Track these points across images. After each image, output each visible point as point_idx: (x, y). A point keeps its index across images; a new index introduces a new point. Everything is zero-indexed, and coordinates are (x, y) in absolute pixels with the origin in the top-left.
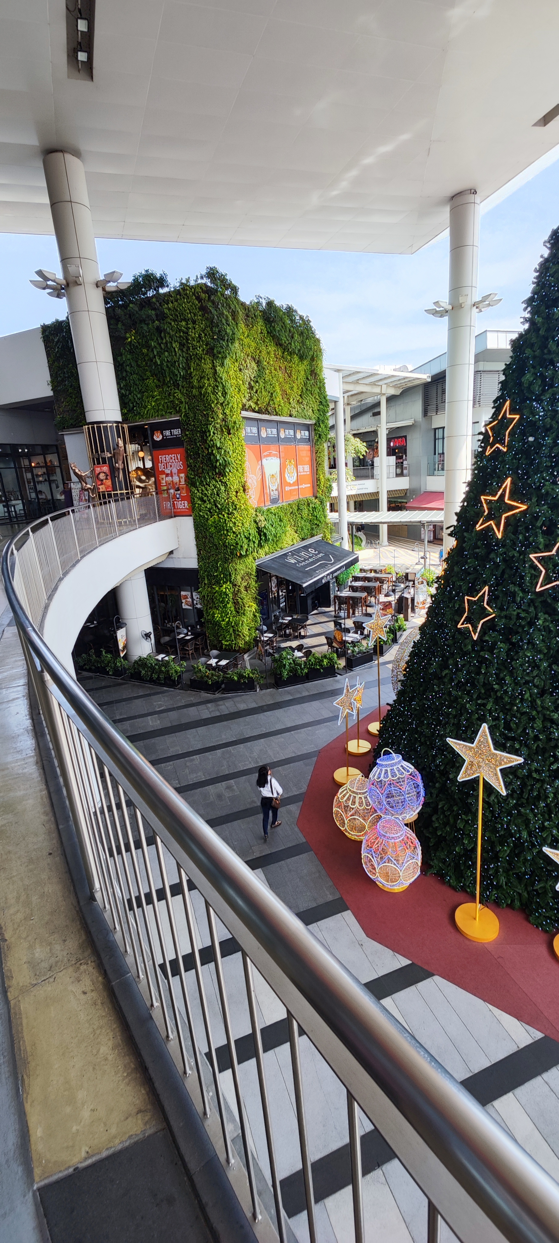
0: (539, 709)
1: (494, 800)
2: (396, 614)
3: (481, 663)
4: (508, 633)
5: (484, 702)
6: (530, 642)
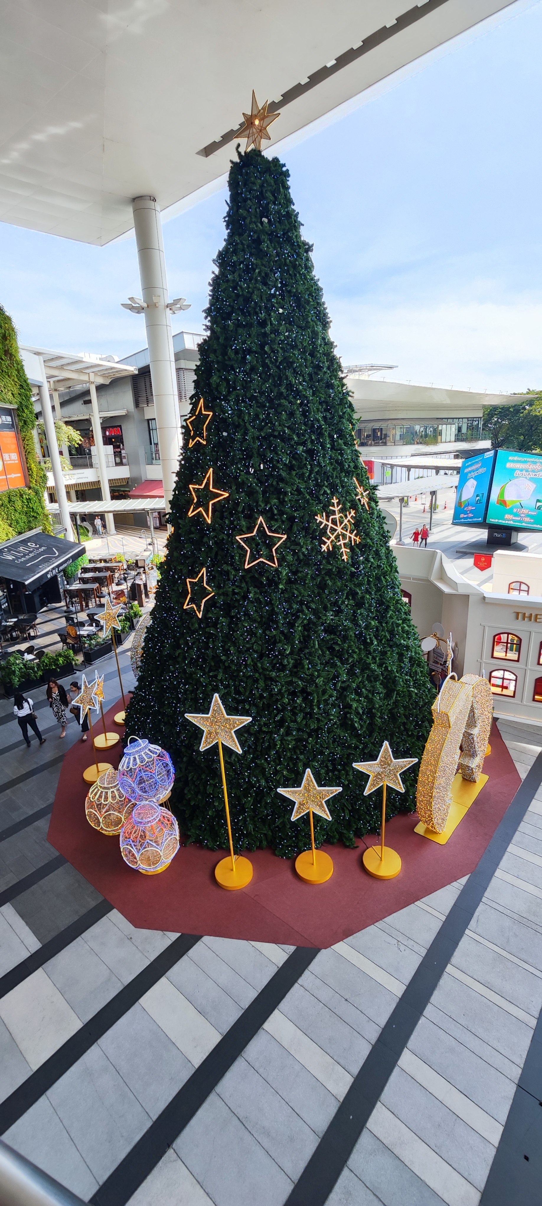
0: (261, 671)
1: (234, 760)
3: (208, 638)
4: (227, 608)
5: (215, 673)
6: (247, 614)
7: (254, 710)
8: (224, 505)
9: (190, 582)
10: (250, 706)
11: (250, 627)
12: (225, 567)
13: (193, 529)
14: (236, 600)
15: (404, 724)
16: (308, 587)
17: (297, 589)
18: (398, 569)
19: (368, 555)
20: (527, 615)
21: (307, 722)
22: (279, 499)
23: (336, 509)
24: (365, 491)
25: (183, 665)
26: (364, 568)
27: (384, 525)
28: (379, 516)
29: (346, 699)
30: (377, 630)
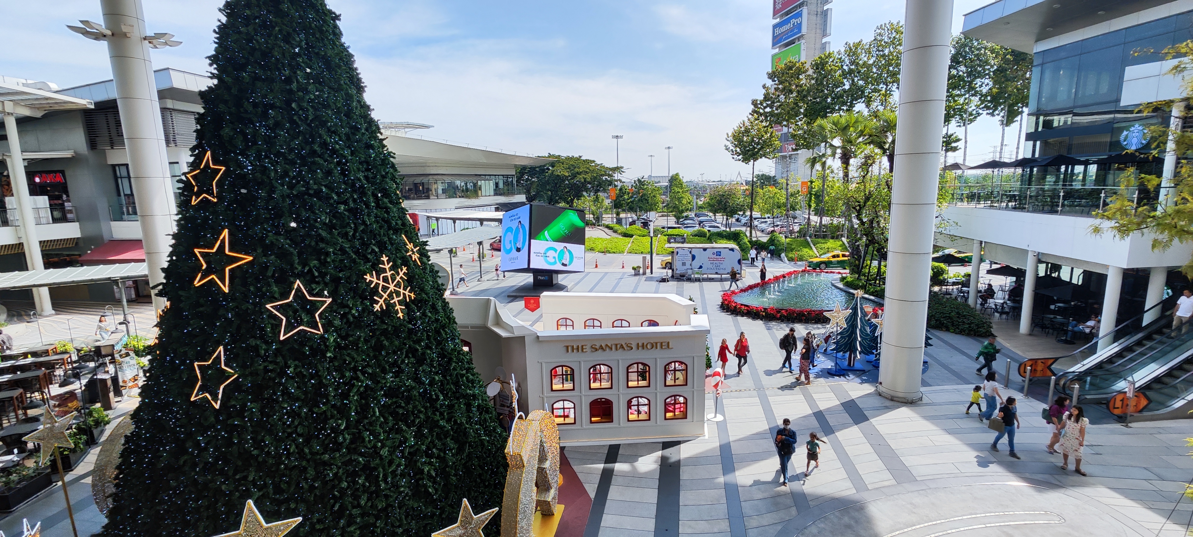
0: (309, 457)
2: (87, 406)
4: (258, 390)
5: (245, 474)
7: (302, 507)
8: (247, 271)
9: (198, 365)
10: (297, 504)
11: (291, 408)
12: (253, 342)
13: (202, 301)
14: (270, 378)
15: (480, 475)
16: (362, 351)
17: (349, 355)
18: (456, 320)
19: (425, 310)
20: (575, 347)
21: (372, 503)
22: (319, 260)
23: (387, 267)
24: (415, 248)
26: (422, 324)
27: (438, 279)
28: (432, 271)
29: (416, 465)
30: (442, 385)
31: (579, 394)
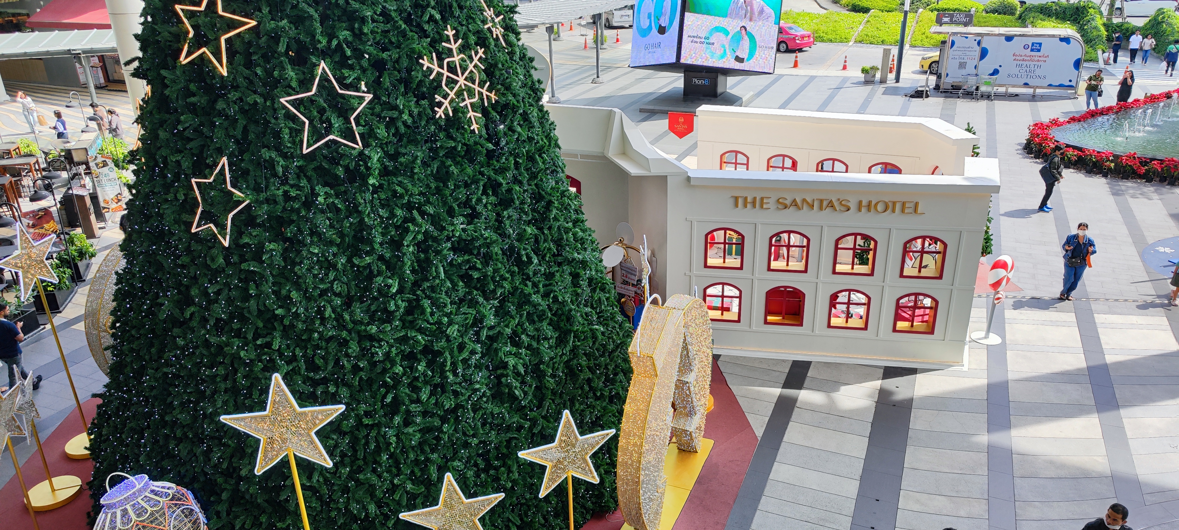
0: (350, 326)
1: (318, 481)
2: (67, 230)
3: (245, 281)
4: (276, 225)
5: (268, 339)
6: (314, 232)
7: (344, 392)
8: (250, 42)
9: (196, 182)
10: (338, 387)
11: (323, 255)
12: (266, 154)
13: (192, 87)
14: (293, 210)
15: (589, 381)
16: (418, 179)
17: (400, 184)
18: (560, 142)
19: (512, 122)
20: (749, 200)
21: (437, 400)
22: (351, 29)
23: (454, 47)
24: (497, 16)
25: (203, 332)
26: (507, 143)
27: (532, 72)
28: (523, 57)
29: (497, 355)
30: (537, 241)
31: (750, 276)
